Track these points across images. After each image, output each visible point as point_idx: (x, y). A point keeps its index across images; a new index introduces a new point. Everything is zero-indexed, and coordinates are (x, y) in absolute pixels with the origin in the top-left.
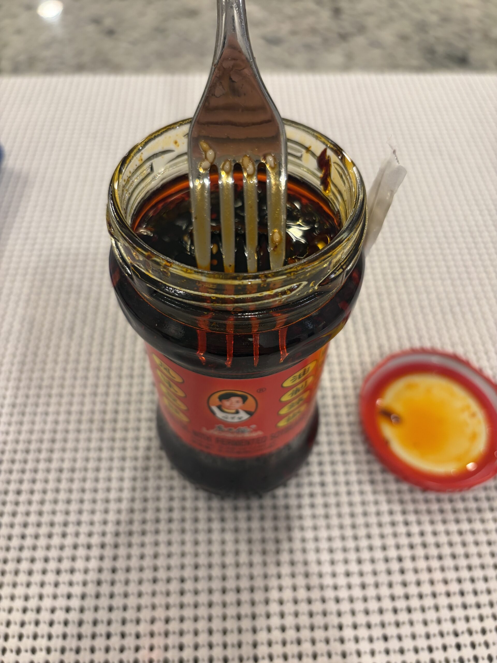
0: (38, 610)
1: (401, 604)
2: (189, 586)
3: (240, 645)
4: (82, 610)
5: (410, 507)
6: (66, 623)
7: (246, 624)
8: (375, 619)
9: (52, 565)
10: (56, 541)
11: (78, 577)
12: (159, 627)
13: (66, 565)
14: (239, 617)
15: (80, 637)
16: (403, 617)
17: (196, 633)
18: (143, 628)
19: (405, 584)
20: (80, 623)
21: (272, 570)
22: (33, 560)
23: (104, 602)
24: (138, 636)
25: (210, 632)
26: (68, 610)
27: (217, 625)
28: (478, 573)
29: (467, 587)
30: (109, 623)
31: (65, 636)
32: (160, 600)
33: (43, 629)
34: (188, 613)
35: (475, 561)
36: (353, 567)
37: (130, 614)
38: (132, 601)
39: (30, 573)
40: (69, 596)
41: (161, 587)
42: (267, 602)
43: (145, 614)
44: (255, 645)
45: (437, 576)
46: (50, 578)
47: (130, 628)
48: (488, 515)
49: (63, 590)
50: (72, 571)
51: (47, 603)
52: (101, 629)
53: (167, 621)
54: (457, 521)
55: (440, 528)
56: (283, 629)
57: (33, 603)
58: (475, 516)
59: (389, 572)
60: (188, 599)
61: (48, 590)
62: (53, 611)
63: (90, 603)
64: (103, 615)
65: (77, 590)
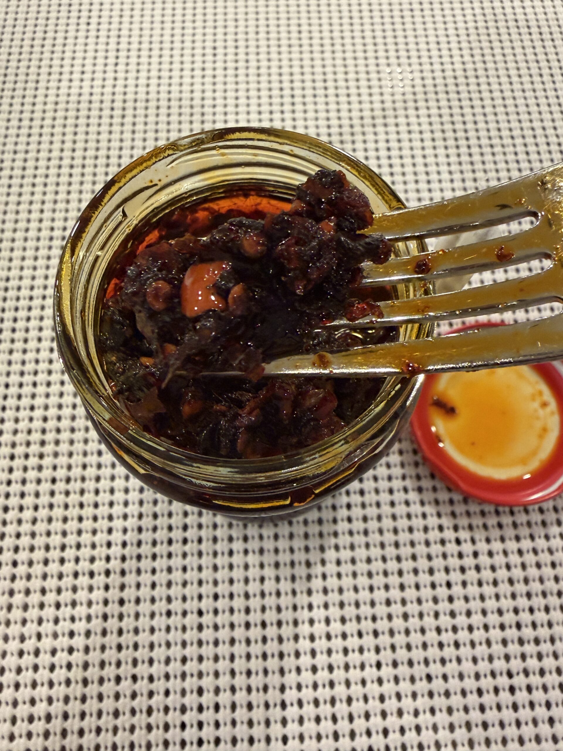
0: (37, 653)
1: (447, 637)
2: (207, 619)
3: (266, 689)
4: (87, 650)
5: (463, 522)
6: (69, 666)
7: (273, 664)
8: (417, 654)
9: (51, 598)
10: (54, 568)
11: (81, 611)
12: (175, 667)
13: (66, 596)
14: (265, 656)
15: (85, 682)
16: (449, 652)
17: (217, 674)
18: (157, 669)
19: (453, 614)
20: (86, 666)
21: (302, 599)
22: (28, 592)
23: (112, 639)
24: (151, 679)
25: (233, 673)
26: (71, 650)
27: (240, 665)
28: (538, 602)
29: (525, 617)
30: (119, 664)
31: (68, 682)
32: (175, 636)
33: (43, 675)
34: (208, 651)
35: (536, 587)
36: (395, 594)
37: (142, 654)
38: (144, 638)
39: (26, 607)
40: (72, 634)
41: (175, 621)
42: (296, 638)
43: (159, 653)
44: (283, 689)
45: (491, 604)
46: (49, 612)
47: (142, 670)
48: (555, 530)
49: (65, 626)
50: (74, 604)
51: (47, 643)
52: (110, 671)
53: (184, 660)
54: (518, 539)
55: (497, 546)
56: (314, 669)
57: (30, 645)
58: (539, 531)
59: (435, 600)
60: (208, 634)
61: (47, 628)
62: (54, 652)
63: (96, 640)
64: (111, 655)
65: (80, 626)
